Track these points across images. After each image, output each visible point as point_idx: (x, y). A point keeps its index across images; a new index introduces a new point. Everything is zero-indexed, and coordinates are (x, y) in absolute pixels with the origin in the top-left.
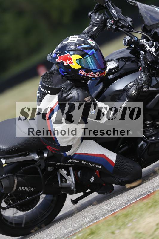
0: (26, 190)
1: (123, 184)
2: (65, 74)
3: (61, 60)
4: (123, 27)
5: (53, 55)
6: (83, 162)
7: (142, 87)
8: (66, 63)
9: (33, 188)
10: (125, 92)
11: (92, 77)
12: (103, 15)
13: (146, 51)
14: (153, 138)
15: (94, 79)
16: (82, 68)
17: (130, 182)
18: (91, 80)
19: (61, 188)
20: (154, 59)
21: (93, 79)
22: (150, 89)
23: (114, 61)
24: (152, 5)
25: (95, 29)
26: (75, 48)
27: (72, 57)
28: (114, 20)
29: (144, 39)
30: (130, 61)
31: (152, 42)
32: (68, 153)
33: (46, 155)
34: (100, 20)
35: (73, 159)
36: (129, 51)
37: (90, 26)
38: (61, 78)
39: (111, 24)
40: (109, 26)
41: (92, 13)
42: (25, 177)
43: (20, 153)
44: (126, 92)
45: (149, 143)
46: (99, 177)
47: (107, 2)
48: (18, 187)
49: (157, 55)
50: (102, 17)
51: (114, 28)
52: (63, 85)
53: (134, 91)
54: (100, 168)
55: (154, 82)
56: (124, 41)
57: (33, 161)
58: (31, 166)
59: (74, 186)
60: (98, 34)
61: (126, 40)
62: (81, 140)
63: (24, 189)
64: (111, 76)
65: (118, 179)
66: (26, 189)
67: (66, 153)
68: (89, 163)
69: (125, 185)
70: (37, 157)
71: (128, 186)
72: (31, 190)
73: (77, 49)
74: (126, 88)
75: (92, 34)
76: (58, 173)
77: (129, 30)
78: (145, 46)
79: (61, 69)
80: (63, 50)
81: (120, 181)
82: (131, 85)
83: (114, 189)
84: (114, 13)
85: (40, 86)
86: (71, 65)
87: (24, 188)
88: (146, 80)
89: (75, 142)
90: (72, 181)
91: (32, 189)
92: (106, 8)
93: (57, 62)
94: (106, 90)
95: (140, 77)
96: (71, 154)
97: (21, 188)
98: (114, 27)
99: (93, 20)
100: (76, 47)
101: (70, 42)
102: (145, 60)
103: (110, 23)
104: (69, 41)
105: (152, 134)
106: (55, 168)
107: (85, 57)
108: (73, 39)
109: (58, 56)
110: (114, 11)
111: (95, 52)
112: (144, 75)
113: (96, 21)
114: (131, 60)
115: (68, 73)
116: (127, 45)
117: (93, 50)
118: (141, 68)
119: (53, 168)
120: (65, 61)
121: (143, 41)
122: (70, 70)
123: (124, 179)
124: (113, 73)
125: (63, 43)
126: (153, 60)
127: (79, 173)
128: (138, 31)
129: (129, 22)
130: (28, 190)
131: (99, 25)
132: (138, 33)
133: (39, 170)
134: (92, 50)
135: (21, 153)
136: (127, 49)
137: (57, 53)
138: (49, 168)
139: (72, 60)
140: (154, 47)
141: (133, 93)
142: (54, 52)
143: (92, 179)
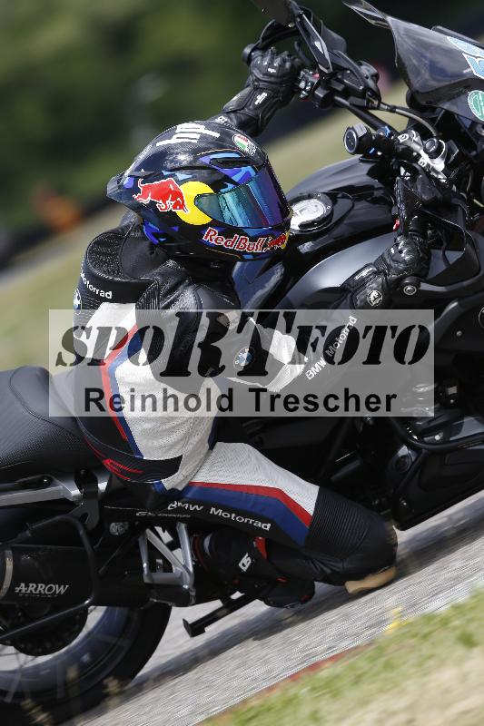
0: (40, 593)
1: (338, 579)
2: (162, 240)
3: (149, 198)
4: (347, 92)
5: (126, 181)
6: (213, 509)
7: (399, 282)
8: (165, 206)
9: (62, 587)
10: (346, 298)
11: (245, 253)
12: (289, 56)
13: (414, 172)
14: (437, 437)
15: (250, 257)
16: (215, 223)
17: (359, 576)
18: (243, 260)
19: (151, 586)
20: (440, 196)
21: (246, 257)
22: (424, 286)
23: (319, 199)
24: (439, 27)
25: (260, 98)
26: (191, 162)
27: (183, 188)
28: (321, 72)
29: (414, 132)
30: (369, 199)
31: (435, 140)
32: (168, 483)
33: (102, 486)
34: (278, 72)
35: (184, 500)
36: (367, 167)
37: (247, 90)
38: (148, 253)
39: (313, 84)
40: (304, 89)
41: (252, 51)
42: (40, 553)
43: (25, 479)
44: (349, 295)
45: (424, 451)
46: (265, 555)
47: (300, 16)
48: (15, 583)
49: (450, 182)
50: (284, 61)
51: (322, 96)
52: (153, 276)
53: (374, 294)
54: (268, 529)
55: (438, 267)
56: (347, 139)
57: (64, 504)
58: (57, 518)
59: (192, 583)
60: (271, 116)
61: (354, 135)
62: (209, 441)
63: (36, 590)
64: (306, 244)
65: (322, 566)
66: (42, 588)
67: (161, 483)
68: (233, 515)
69: (344, 584)
70: (75, 492)
71: (352, 586)
72: (57, 592)
73: (197, 164)
74: (348, 284)
75: (251, 114)
76: (140, 540)
77: (367, 103)
78: (415, 154)
79: (150, 225)
80: (156, 165)
81: (328, 571)
82: (364, 273)
83: (314, 592)
84: (321, 50)
85: (83, 275)
86: (179, 213)
87: (35, 586)
88: (411, 260)
89: (190, 447)
90: (185, 567)
91: (61, 590)
92: (295, 33)
93: (138, 203)
94: (291, 288)
95: (393, 251)
96: (177, 485)
97: (27, 586)
98: (320, 93)
99: (256, 72)
100: (196, 159)
101: (180, 141)
102: (409, 198)
103: (308, 80)
104: (174, 140)
105: (432, 424)
106: (131, 525)
107: (222, 190)
108: (189, 132)
109: (140, 186)
110: (320, 45)
111: (253, 173)
112: (405, 245)
113: (264, 75)
114: (373, 194)
115: (170, 239)
116: (357, 152)
117: (249, 168)
118: (398, 222)
119: (127, 527)
120: (161, 202)
121: (410, 138)
122: (176, 229)
123: (340, 566)
124: (313, 237)
125: (158, 144)
126: (435, 198)
127: (207, 542)
128: (395, 107)
129: (367, 78)
130: (48, 591)
131: (274, 86)
132: (394, 112)
133: (81, 532)
134: (244, 169)
135: (29, 478)
136: (362, 161)
137: (137, 174)
138: (113, 524)
139: (182, 198)
140: (443, 157)
141: (372, 299)
142: (127, 173)
143: (246, 562)
